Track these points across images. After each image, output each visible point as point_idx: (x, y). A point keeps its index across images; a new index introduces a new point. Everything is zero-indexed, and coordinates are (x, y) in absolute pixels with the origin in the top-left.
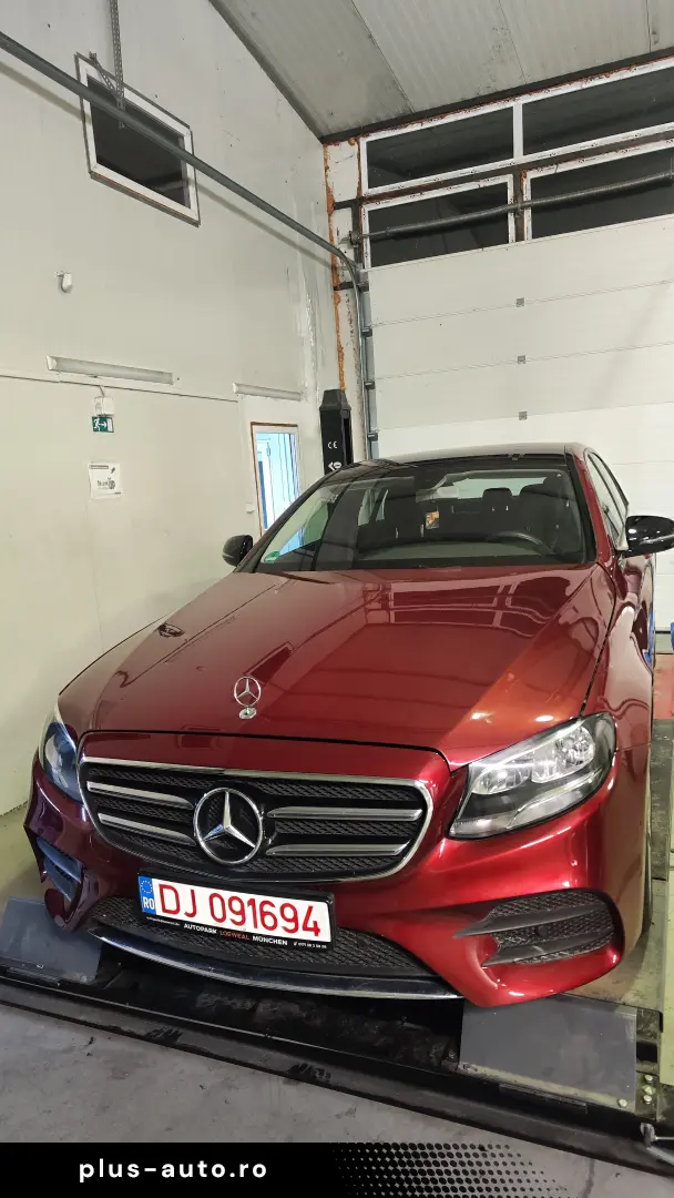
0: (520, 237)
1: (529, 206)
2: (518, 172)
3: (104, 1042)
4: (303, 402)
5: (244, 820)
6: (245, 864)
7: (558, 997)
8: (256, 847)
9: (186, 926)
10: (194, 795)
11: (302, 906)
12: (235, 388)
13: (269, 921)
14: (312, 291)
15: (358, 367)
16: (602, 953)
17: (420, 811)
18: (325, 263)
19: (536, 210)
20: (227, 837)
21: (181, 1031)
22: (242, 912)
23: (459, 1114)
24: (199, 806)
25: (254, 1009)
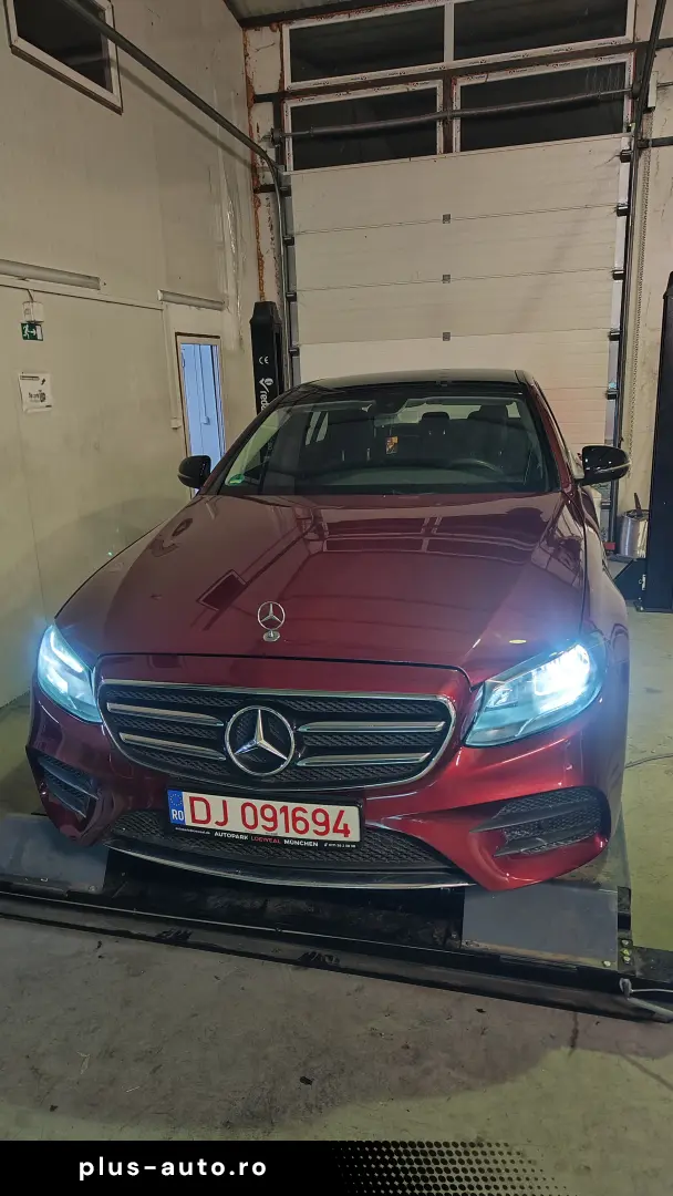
0: (448, 149)
1: (458, 116)
2: (449, 77)
3: (112, 946)
4: (225, 311)
5: (276, 736)
6: (274, 776)
7: (552, 881)
8: (288, 760)
9: (216, 834)
10: (224, 714)
11: (333, 810)
12: (160, 296)
13: (301, 825)
14: (233, 191)
15: (279, 278)
16: (591, 840)
17: (443, 723)
18: (245, 162)
19: (465, 120)
20: (260, 751)
21: (190, 931)
22: (274, 819)
23: (460, 983)
24: (230, 724)
25: (264, 907)
